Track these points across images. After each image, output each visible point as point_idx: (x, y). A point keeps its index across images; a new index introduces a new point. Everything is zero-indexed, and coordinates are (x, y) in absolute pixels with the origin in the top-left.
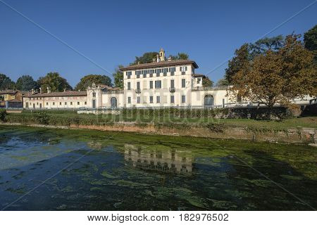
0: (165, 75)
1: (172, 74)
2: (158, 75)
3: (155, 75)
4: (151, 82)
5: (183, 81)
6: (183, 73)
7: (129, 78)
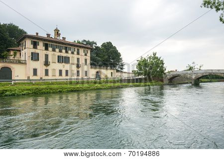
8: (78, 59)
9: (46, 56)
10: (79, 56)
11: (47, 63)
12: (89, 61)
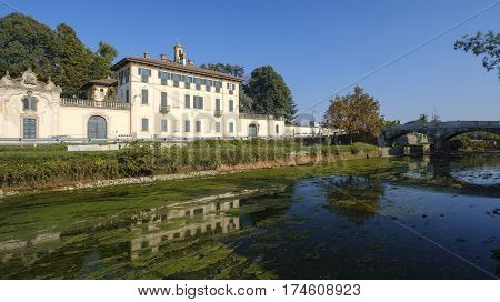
0: (208, 89)
1: (218, 91)
2: (198, 88)
3: (193, 86)
4: (187, 97)
5: (231, 102)
6: (231, 93)
7: (145, 80)
8: (218, 101)
9: (164, 95)
10: (219, 96)
11: (164, 110)
12: (236, 104)
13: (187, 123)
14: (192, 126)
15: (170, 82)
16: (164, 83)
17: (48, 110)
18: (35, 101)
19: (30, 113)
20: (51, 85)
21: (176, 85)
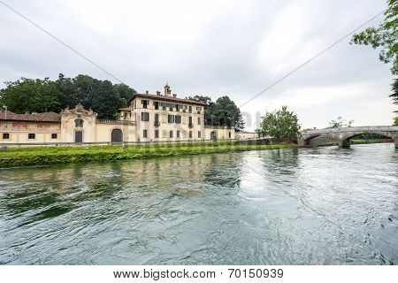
0: (184, 111)
1: (190, 112)
2: (178, 110)
4: (172, 117)
5: (199, 119)
8: (190, 118)
9: (157, 116)
10: (191, 115)
12: (202, 120)
13: (171, 132)
14: (175, 134)
15: (160, 108)
16: (157, 108)
17: (89, 126)
18: (82, 122)
19: (79, 128)
20: (91, 112)
21: (164, 109)
